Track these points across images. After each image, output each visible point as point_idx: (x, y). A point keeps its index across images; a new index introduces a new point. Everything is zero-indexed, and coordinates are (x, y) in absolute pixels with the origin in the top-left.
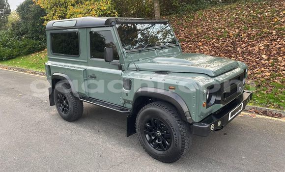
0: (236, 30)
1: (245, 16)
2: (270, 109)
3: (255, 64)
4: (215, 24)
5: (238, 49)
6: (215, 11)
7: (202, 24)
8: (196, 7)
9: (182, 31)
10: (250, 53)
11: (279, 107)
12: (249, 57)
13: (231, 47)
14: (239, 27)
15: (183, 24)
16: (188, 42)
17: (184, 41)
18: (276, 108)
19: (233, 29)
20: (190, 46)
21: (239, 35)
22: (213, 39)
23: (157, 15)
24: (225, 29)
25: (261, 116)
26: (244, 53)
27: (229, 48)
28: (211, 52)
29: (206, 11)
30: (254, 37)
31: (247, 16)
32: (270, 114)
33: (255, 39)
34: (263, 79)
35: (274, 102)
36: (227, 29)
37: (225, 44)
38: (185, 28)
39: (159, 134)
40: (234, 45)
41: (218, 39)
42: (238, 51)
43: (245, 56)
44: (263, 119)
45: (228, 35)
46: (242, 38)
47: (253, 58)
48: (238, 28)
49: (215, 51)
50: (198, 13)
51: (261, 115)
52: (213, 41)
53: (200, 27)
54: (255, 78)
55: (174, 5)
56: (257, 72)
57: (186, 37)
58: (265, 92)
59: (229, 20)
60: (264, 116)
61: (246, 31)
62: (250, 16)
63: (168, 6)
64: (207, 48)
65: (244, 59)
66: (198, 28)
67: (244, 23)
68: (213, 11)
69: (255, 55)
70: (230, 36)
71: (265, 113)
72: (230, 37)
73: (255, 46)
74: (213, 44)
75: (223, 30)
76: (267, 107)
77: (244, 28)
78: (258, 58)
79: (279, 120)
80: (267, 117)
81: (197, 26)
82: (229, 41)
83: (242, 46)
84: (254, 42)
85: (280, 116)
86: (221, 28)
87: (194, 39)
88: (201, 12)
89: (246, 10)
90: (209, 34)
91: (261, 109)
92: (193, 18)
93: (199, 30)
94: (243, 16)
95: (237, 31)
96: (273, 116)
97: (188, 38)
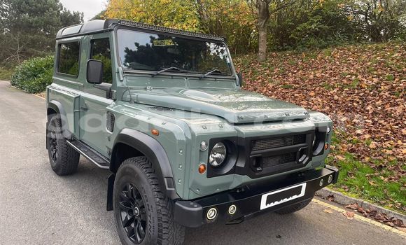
0: (374, 79)
1: (395, 61)
2: (385, 209)
3: (389, 132)
4: (345, 68)
5: (369, 108)
6: (352, 50)
7: (325, 67)
8: (324, 43)
9: (293, 73)
10: (387, 116)
11: (401, 209)
12: (382, 122)
13: (358, 102)
14: (381, 75)
15: (297, 64)
16: (295, 89)
17: (291, 87)
18: (395, 209)
19: (370, 77)
20: (296, 95)
21: (376, 87)
22: (334, 88)
23: (262, 49)
24: (356, 76)
25: (363, 219)
26: (376, 114)
27: (355, 104)
28: (324, 106)
29: (338, 49)
30: (400, 92)
31: (398, 61)
32: (382, 217)
33: (401, 95)
34: (392, 159)
35: (396, 198)
36: (360, 77)
37: (350, 98)
38: (299, 70)
39: (136, 212)
40: (365, 101)
41: (341, 89)
42: (368, 111)
43: (376, 119)
44: (366, 224)
45: (358, 86)
46: (380, 92)
47: (389, 123)
48: (378, 76)
49: (331, 107)
50: (324, 51)
51: (366, 216)
52: (332, 92)
53: (320, 71)
54: (380, 155)
55: (292, 38)
56: (389, 145)
57: (295, 82)
58: (386, 179)
59: (369, 63)
60: (368, 220)
61: (391, 82)
62: (403, 61)
63: (282, 38)
64: (320, 100)
65: (373, 124)
66: (316, 72)
67: (391, 70)
68: (349, 50)
69: (393, 120)
70: (361, 86)
71: (373, 214)
72: (362, 88)
73: (398, 105)
74: (332, 95)
75: (353, 77)
76: (381, 205)
77: (388, 77)
78: (397, 125)
79: (394, 230)
80: (374, 222)
81: (318, 69)
82: (358, 94)
83: (377, 103)
84: (398, 100)
85: (399, 224)
86: (352, 74)
87: (306, 86)
88: (329, 49)
89: (400, 52)
90: (330, 81)
91: (368, 207)
92: (315, 57)
93: (317, 75)
94: (393, 60)
95: (376, 80)
96: (385, 223)
97: (298, 84)
